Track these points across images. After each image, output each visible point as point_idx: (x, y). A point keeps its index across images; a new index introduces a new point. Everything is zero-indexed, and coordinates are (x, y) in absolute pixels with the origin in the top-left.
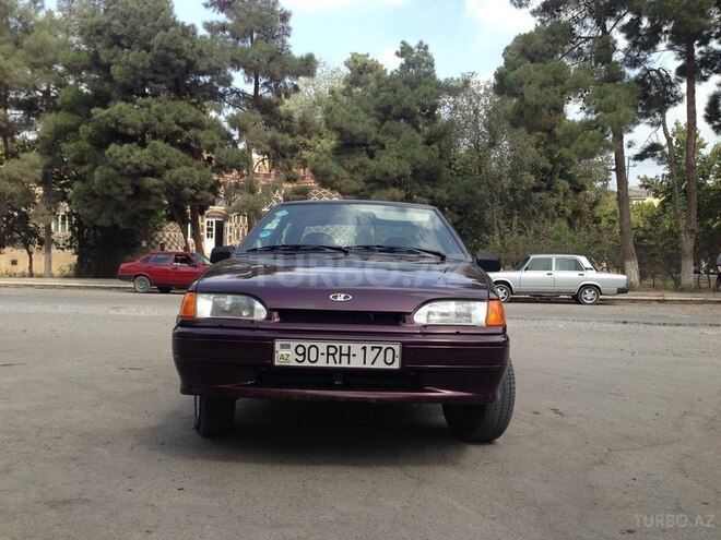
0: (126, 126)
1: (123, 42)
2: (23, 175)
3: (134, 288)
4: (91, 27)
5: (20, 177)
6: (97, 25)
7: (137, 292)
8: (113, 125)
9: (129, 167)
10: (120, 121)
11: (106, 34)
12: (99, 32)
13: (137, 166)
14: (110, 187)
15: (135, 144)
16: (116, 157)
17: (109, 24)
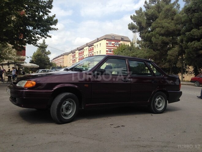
0: (195, 36)
1: (196, 11)
2: (173, 54)
3: (195, 85)
4: (187, 9)
5: (172, 54)
6: (188, 9)
7: (195, 86)
8: (191, 36)
9: (194, 48)
10: (193, 35)
11: (191, 10)
12: (189, 10)
13: (196, 48)
14: (190, 54)
15: (196, 41)
16: (190, 46)
17: (192, 7)
